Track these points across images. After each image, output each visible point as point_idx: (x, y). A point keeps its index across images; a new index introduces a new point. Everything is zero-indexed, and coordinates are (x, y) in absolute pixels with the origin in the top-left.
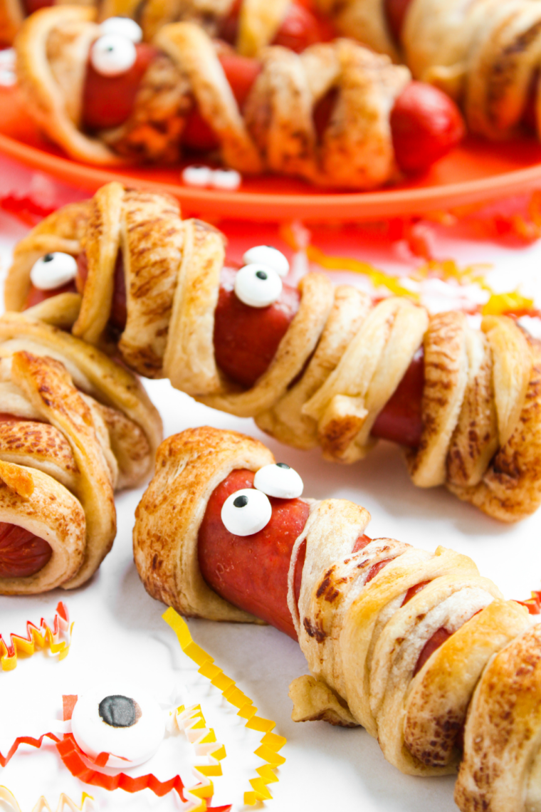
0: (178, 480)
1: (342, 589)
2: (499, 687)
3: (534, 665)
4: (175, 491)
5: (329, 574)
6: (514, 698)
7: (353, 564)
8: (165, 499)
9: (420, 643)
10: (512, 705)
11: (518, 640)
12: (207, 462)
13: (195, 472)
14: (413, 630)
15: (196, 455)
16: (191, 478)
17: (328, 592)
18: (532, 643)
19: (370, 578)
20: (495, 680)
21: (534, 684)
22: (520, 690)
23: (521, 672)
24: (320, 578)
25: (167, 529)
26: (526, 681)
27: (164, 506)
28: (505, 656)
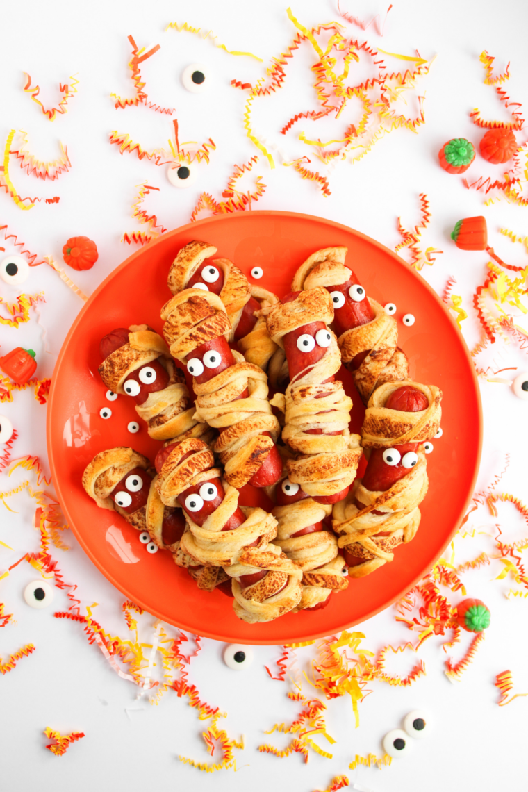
0: (298, 315)
1: (307, 395)
2: (316, 465)
3: (329, 468)
4: (294, 317)
5: (308, 388)
6: (316, 471)
7: (317, 389)
8: (289, 316)
9: (312, 428)
10: (314, 472)
11: (333, 456)
12: (309, 317)
13: (304, 317)
14: (314, 424)
15: (309, 310)
16: (301, 318)
17: (303, 392)
18: (335, 460)
19: (317, 397)
20: (317, 462)
21: (324, 473)
22: (319, 471)
23: (324, 467)
24: (305, 387)
25: (282, 325)
26: (323, 471)
27: (287, 318)
28: (325, 459)
